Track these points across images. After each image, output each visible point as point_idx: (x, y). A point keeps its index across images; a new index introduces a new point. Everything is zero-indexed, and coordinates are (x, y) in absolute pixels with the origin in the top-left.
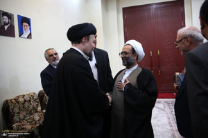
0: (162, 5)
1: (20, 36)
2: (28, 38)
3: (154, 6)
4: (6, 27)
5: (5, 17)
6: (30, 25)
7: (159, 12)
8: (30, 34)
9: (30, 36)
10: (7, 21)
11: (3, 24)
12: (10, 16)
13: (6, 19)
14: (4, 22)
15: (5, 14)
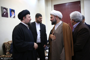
0: (71, 4)
2: (14, 18)
3: (67, 4)
4: (5, 14)
5: (4, 10)
6: (14, 12)
7: (69, 6)
8: (15, 16)
9: (14, 17)
11: (3, 12)
12: (6, 9)
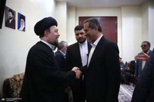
1: (18, 29)
4: (10, 21)
5: (10, 13)
6: (25, 21)
8: (25, 28)
9: (24, 30)
10: (11, 16)
12: (13, 13)
13: (11, 15)
14: (10, 17)
15: (11, 10)
